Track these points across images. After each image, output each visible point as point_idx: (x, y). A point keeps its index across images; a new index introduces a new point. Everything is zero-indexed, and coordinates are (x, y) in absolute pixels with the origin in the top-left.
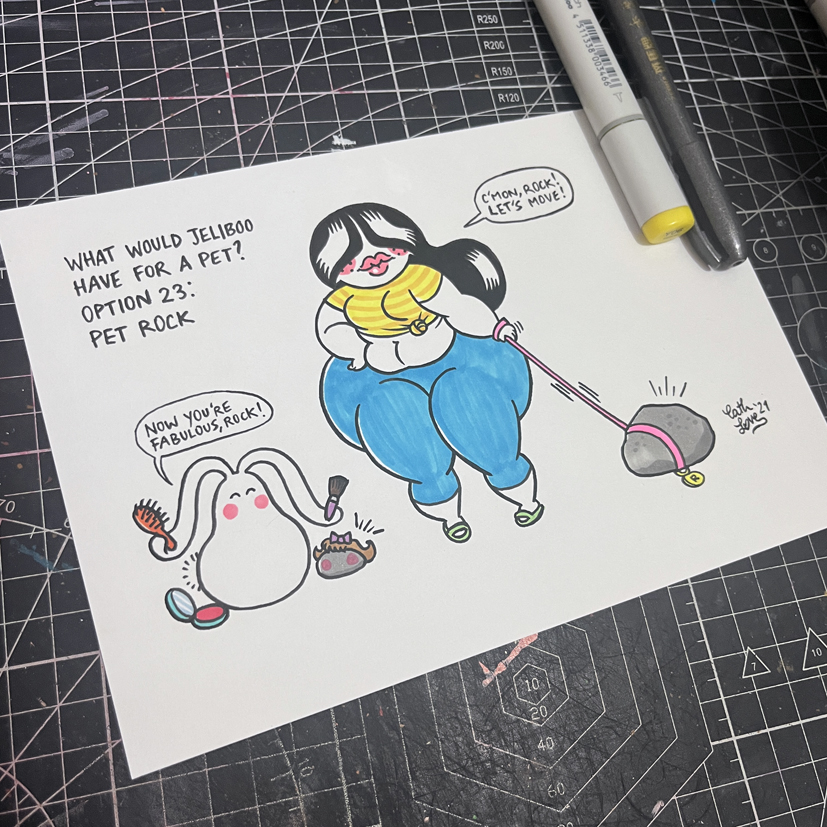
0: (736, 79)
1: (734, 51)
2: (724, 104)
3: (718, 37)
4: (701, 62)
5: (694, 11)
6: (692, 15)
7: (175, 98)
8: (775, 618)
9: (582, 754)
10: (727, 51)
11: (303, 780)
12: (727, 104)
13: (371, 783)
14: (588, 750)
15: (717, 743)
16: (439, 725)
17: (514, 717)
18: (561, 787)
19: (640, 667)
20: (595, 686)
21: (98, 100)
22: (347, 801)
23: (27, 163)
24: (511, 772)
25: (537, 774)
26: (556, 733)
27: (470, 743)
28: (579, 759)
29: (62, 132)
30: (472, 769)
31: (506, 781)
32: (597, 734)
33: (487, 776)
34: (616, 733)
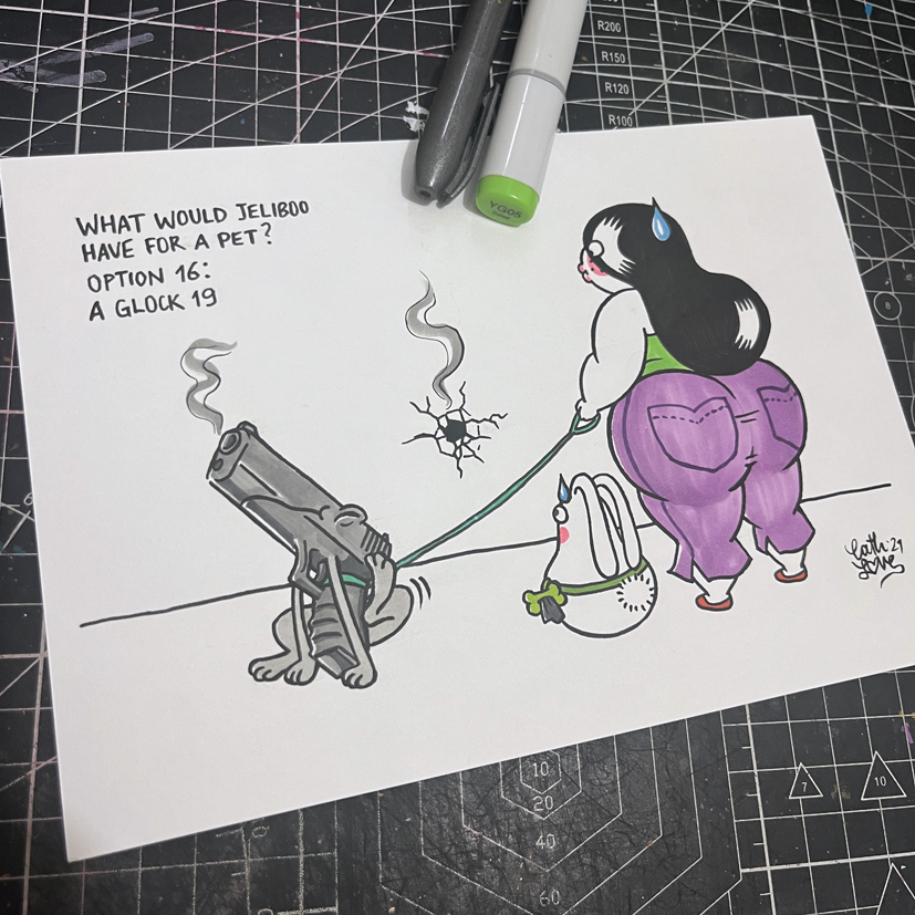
0: (882, 105)
1: (884, 74)
2: (864, 132)
3: (868, 56)
4: (845, 80)
5: (845, 22)
6: (842, 25)
7: (233, 32)
8: (837, 733)
9: (587, 860)
10: (876, 72)
11: (254, 842)
12: (867, 133)
13: (332, 857)
14: (594, 855)
15: (748, 870)
16: (424, 800)
17: (513, 805)
18: (556, 896)
19: (670, 767)
20: (614, 783)
21: (144, 21)
22: (301, 874)
23: (51, 81)
24: (500, 869)
25: (530, 876)
26: (559, 830)
27: (457, 827)
28: (583, 865)
29: (97, 52)
30: (454, 858)
31: (492, 878)
32: (608, 838)
33: (472, 869)
34: (631, 841)
